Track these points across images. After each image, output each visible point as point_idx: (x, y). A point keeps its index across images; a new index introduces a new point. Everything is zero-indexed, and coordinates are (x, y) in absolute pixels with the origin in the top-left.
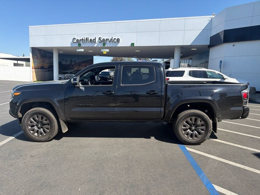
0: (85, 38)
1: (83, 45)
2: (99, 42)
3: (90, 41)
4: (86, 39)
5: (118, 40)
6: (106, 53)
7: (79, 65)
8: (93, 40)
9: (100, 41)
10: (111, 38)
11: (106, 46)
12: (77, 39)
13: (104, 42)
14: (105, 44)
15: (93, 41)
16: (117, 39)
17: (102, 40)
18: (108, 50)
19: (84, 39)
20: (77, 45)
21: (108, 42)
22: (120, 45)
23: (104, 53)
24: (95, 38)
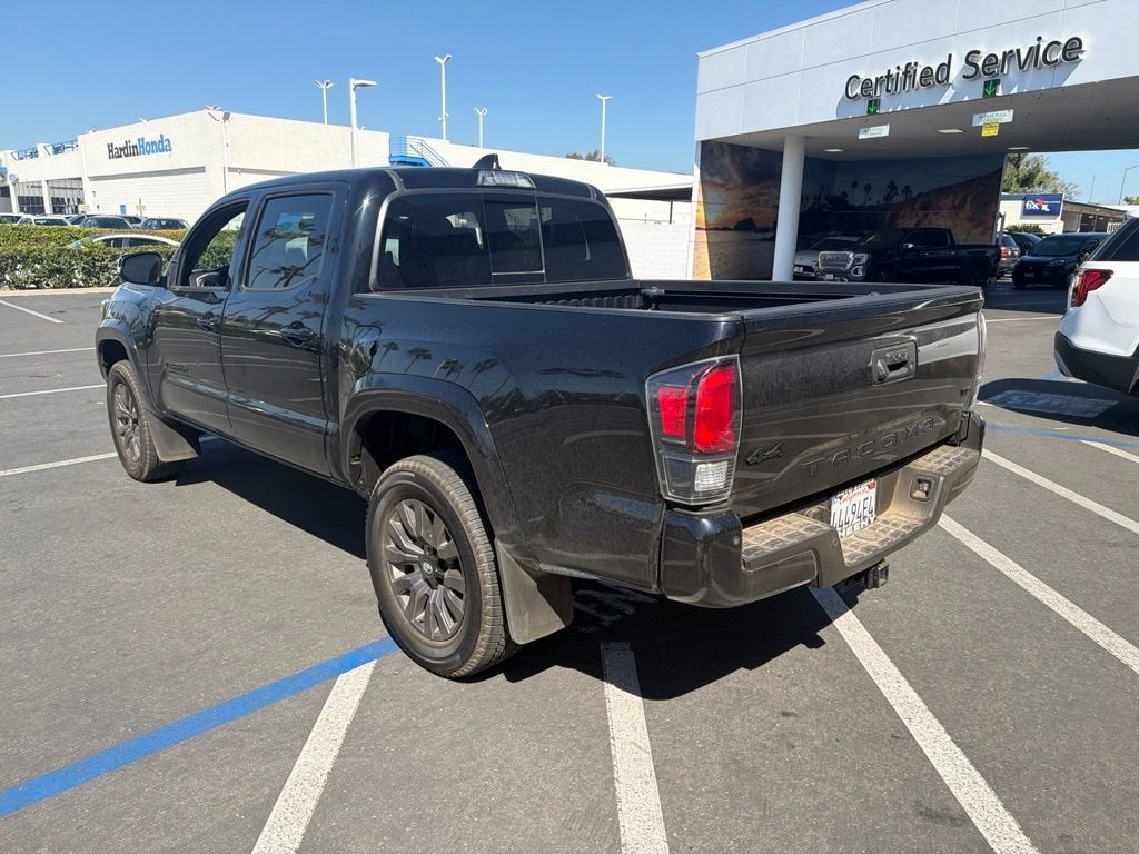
0: (898, 68)
1: (888, 105)
2: (964, 76)
3: (921, 77)
4: (906, 73)
5: (1073, 49)
6: (994, 132)
7: (924, 208)
8: (935, 71)
9: (972, 71)
10: (1035, 43)
11: (1000, 93)
12: (863, 77)
13: (987, 71)
14: (997, 82)
15: (935, 78)
16: (1064, 42)
17: (980, 64)
18: (1007, 116)
19: (894, 72)
20: (861, 109)
21: (1012, 70)
22: (1079, 76)
23: (985, 133)
24: (950, 56)
